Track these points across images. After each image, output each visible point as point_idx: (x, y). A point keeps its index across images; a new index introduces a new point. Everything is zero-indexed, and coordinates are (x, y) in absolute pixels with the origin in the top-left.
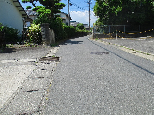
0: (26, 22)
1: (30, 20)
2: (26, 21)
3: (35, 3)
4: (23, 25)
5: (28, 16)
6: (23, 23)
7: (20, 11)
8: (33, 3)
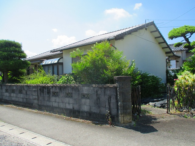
0: (169, 61)
1: (176, 57)
2: (170, 59)
3: (190, 37)
4: (167, 66)
5: (173, 54)
6: (167, 63)
7: (163, 48)
8: (185, 37)
